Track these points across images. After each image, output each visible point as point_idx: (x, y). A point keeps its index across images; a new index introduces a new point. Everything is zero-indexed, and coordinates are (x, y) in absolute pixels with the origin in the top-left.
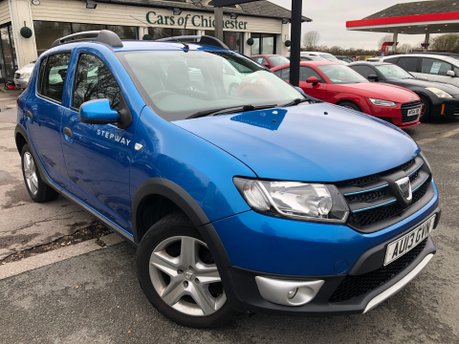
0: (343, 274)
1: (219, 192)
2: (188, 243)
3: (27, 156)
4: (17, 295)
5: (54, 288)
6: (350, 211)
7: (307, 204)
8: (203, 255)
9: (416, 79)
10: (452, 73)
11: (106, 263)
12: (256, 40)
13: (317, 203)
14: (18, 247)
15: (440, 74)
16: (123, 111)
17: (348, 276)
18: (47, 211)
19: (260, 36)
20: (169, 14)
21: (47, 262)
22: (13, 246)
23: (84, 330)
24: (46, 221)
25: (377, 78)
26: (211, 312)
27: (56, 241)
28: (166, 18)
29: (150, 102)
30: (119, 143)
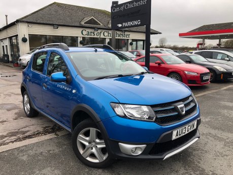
0: (154, 142)
1: (106, 111)
2: (93, 131)
3: (26, 96)
4: (20, 154)
5: (36, 152)
6: (156, 117)
8: (99, 136)
9: (209, 62)
10: (228, 59)
11: (59, 143)
12: (134, 43)
13: (143, 114)
14: (21, 136)
15: (222, 59)
16: (68, 77)
17: (156, 143)
18: (33, 121)
19: (136, 41)
20: (93, 31)
21: (34, 142)
22: (18, 136)
23: (49, 168)
24: (33, 125)
25: (190, 61)
26: (102, 161)
27: (37, 134)
28: (91, 32)
29: (79, 73)
30: (66, 90)
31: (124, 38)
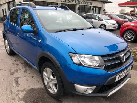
0: (102, 85)
3: (6, 41)
6: (105, 65)
7: (92, 62)
13: (95, 62)
16: (35, 29)
17: (103, 85)
29: (44, 27)
30: (33, 39)
31: (88, 5)
